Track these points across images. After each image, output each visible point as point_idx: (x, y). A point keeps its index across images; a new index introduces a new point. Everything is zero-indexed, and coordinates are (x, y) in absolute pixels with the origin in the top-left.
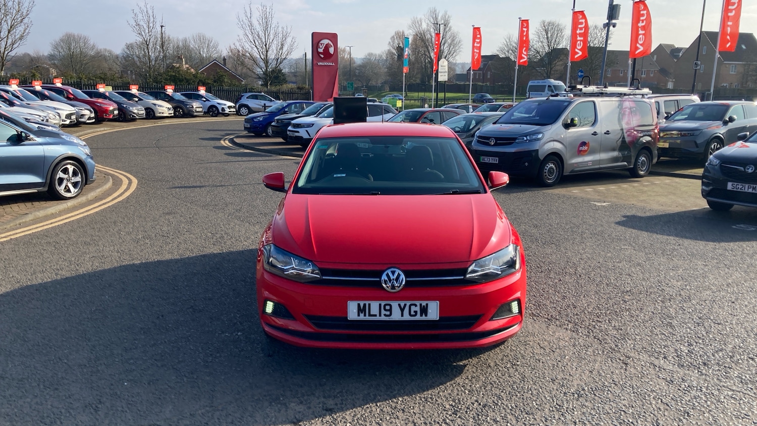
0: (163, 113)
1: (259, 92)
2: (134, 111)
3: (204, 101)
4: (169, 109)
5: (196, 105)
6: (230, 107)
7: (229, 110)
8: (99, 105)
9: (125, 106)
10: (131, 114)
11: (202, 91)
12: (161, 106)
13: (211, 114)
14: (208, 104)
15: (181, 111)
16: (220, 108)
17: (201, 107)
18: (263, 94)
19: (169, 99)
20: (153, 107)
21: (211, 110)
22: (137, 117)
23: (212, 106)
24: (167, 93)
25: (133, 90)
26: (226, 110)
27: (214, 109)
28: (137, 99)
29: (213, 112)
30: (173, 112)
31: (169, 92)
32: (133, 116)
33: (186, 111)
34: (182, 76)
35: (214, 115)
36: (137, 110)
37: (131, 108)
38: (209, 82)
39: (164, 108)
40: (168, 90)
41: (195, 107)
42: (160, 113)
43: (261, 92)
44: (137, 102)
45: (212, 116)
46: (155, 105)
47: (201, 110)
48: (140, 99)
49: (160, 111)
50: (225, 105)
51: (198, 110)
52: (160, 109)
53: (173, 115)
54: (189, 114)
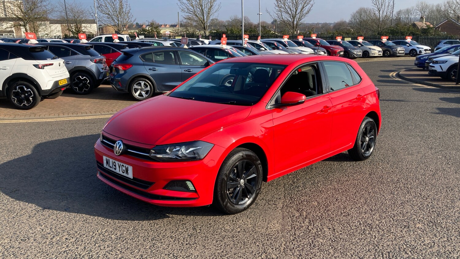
0: (375, 54)
1: (455, 39)
2: (354, 53)
3: (408, 46)
4: (379, 51)
5: (400, 49)
6: (426, 50)
7: (425, 52)
8: (332, 49)
9: (349, 49)
10: (352, 55)
11: (409, 40)
12: (374, 50)
13: (411, 55)
14: (411, 48)
15: (388, 52)
16: (418, 51)
17: (404, 50)
18: (458, 40)
19: (382, 45)
20: (369, 50)
21: (412, 52)
22: (356, 56)
23: (413, 50)
24: (382, 41)
25: (359, 40)
26: (422, 52)
27: (414, 51)
28: (360, 45)
29: (413, 53)
30: (382, 53)
31: (384, 41)
32: (353, 56)
33: (392, 53)
34: (398, 30)
35: (413, 55)
36: (358, 52)
37: (353, 51)
38: (418, 33)
39: (376, 50)
40: (383, 40)
41: (398, 50)
42: (373, 54)
43: (457, 39)
44: (360, 47)
45: (412, 56)
46: (370, 49)
47: (403, 52)
48: (362, 45)
49: (373, 53)
50: (422, 48)
51: (400, 52)
52: (373, 52)
53: (382, 55)
54: (394, 55)
